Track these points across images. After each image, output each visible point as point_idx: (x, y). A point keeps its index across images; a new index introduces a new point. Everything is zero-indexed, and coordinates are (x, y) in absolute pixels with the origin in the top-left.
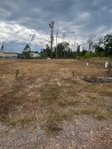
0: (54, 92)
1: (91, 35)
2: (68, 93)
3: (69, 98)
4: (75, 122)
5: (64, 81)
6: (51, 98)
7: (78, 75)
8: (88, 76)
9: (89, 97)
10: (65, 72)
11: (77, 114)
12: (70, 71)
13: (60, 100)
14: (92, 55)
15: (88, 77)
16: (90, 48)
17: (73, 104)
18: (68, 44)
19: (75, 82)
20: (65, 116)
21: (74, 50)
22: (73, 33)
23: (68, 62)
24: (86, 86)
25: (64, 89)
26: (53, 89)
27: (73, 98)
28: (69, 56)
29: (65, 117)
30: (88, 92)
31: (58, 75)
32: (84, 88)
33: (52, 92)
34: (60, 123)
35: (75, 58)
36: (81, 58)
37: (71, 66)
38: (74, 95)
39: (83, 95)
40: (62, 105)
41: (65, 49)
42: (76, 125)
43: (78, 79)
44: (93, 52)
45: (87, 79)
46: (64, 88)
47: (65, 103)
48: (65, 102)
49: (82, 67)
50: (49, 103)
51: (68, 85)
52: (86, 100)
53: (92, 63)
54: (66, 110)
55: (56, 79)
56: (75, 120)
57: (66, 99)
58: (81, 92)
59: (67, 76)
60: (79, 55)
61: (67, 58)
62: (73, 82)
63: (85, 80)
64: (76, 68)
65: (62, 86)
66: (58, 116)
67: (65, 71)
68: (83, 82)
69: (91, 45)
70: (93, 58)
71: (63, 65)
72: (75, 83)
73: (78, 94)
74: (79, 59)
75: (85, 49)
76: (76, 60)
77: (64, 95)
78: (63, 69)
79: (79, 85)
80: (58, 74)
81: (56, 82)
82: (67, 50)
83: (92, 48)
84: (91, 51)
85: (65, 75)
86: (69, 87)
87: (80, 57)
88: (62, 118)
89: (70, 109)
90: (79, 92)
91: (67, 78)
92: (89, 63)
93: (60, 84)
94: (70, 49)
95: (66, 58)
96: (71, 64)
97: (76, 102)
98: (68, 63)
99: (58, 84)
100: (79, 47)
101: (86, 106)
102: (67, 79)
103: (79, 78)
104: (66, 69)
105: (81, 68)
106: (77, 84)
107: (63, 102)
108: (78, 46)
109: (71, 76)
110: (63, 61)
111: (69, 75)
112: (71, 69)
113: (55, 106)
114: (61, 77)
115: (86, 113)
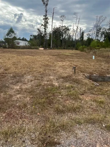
0: (49, 95)
1: (99, 17)
2: (67, 95)
3: (69, 103)
4: (76, 134)
5: (62, 80)
6: (44, 102)
7: (82, 72)
8: (95, 73)
9: (95, 101)
10: (63, 67)
11: (79, 123)
12: (70, 66)
13: (56, 106)
14: (100, 45)
15: (95, 75)
16: (97, 36)
17: (74, 110)
18: (68, 29)
19: (77, 81)
20: (64, 125)
21: (76, 37)
22: (75, 14)
23: (68, 54)
24: (92, 87)
25: (63, 90)
26: (48, 90)
27: (74, 102)
28: (69, 46)
29: (63, 127)
30: (93, 94)
31: (54, 72)
32: (89, 89)
33: (47, 95)
34: (56, 136)
35: (77, 49)
36: (85, 49)
37: (71, 60)
38: (76, 98)
39: (87, 98)
40: (59, 112)
41: (64, 36)
42: (78, 137)
43: (80, 77)
44: (101, 41)
45: (93, 78)
46: (62, 89)
47: (64, 109)
48: (64, 107)
49: (87, 60)
50: (41, 110)
51: (67, 85)
52: (91, 105)
53: (99, 56)
54: (65, 119)
55: (52, 77)
56: (76, 132)
57: (65, 104)
58: (85, 94)
59: (66, 73)
60: (82, 45)
61: (66, 49)
62: (74, 81)
63: (90, 78)
64: (78, 62)
65: (59, 87)
66: (54, 126)
67: (63, 65)
68: (87, 81)
69: (98, 31)
70: (100, 49)
71: (60, 58)
72: (77, 83)
73: (81, 97)
74: (82, 51)
75: (91, 37)
76: (78, 52)
77: (62, 98)
78: (60, 64)
79: (83, 85)
80: (54, 70)
81: (51, 80)
82: (67, 37)
83: (100, 36)
84: (99, 39)
85: (64, 71)
86: (68, 88)
87: (83, 48)
88: (59, 128)
89: (70, 117)
90: (83, 94)
91: (66, 75)
92: (95, 55)
93: (56, 84)
94: (70, 36)
95: (64, 49)
96: (72, 56)
97: (79, 108)
98: (68, 56)
99: (54, 83)
100: (83, 33)
101: (91, 113)
102: (67, 77)
103: (82, 75)
104: (64, 63)
105: (85, 62)
106: (79, 83)
107: (61, 107)
108: (81, 32)
109: (71, 73)
110: (60, 53)
111: (70, 71)
112: (71, 63)
113: (50, 113)
114: (58, 74)
115: (92, 122)
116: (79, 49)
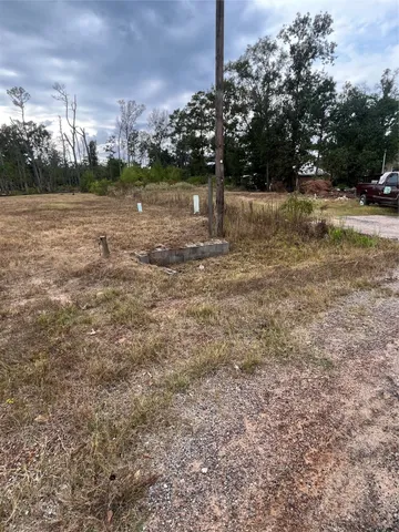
0: (54, 339)
1: (126, 104)
2: (113, 322)
3: (129, 341)
4: (187, 422)
5: (76, 280)
6: (45, 367)
7: (124, 249)
8: (156, 245)
9: (191, 314)
10: (63, 243)
11: (182, 388)
12: (86, 237)
13: (95, 364)
14: (143, 177)
15: (159, 250)
16: (132, 153)
17: (152, 357)
18: (46, 133)
19: (120, 276)
20: (143, 416)
21: (74, 157)
22: (57, 87)
23: (66, 206)
24: (166, 281)
25: (92, 311)
26: (41, 325)
27: (140, 336)
28: (59, 183)
29: (143, 421)
30: (179, 298)
31: (41, 262)
32: (163, 289)
33: (44, 340)
34: (134, 459)
35: (85, 190)
36: (109, 188)
37: (81, 219)
38: (142, 323)
39: (169, 313)
40: (113, 379)
41: (36, 153)
42: (195, 430)
43: (126, 261)
44: (142, 166)
45: (157, 257)
46: (88, 308)
47: (122, 365)
48: (120, 360)
49: (125, 217)
51: (99, 291)
52: (187, 328)
53: (150, 203)
54: (138, 392)
55: (37, 282)
56: (185, 416)
57: (119, 350)
58: (158, 304)
59: (81, 260)
60: (98, 178)
61: (53, 192)
62: (115, 277)
63: (150, 260)
64: (106, 225)
65: (77, 304)
66: (114, 432)
67: (64, 239)
68: (145, 269)
69: (133, 137)
70: (147, 186)
71: (45, 218)
72: (124, 279)
73: (153, 314)
74: (102, 194)
75: (116, 156)
76: (91, 197)
77: (103, 335)
78: (52, 235)
79: (141, 281)
80: (36, 258)
81: (39, 291)
82: (46, 156)
83: (137, 152)
84: (138, 161)
85: (73, 255)
86: (106, 299)
87: (104, 186)
88: (134, 432)
89: (147, 382)
90: (153, 306)
91: (83, 265)
92: (142, 202)
93: (63, 298)
94: (55, 154)
95: (46, 191)
96: (80, 210)
97: (159, 347)
98: (66, 210)
99: (53, 298)
100: (92, 147)
101: (195, 348)
102: (88, 271)
103: (129, 257)
104: (64, 233)
105: (123, 221)
106: (130, 279)
107: (110, 365)
108: (88, 143)
109: (97, 257)
110: (38, 203)
111: (88, 253)
112: (86, 229)
114: (56, 265)
115: (208, 369)
116: (92, 188)
